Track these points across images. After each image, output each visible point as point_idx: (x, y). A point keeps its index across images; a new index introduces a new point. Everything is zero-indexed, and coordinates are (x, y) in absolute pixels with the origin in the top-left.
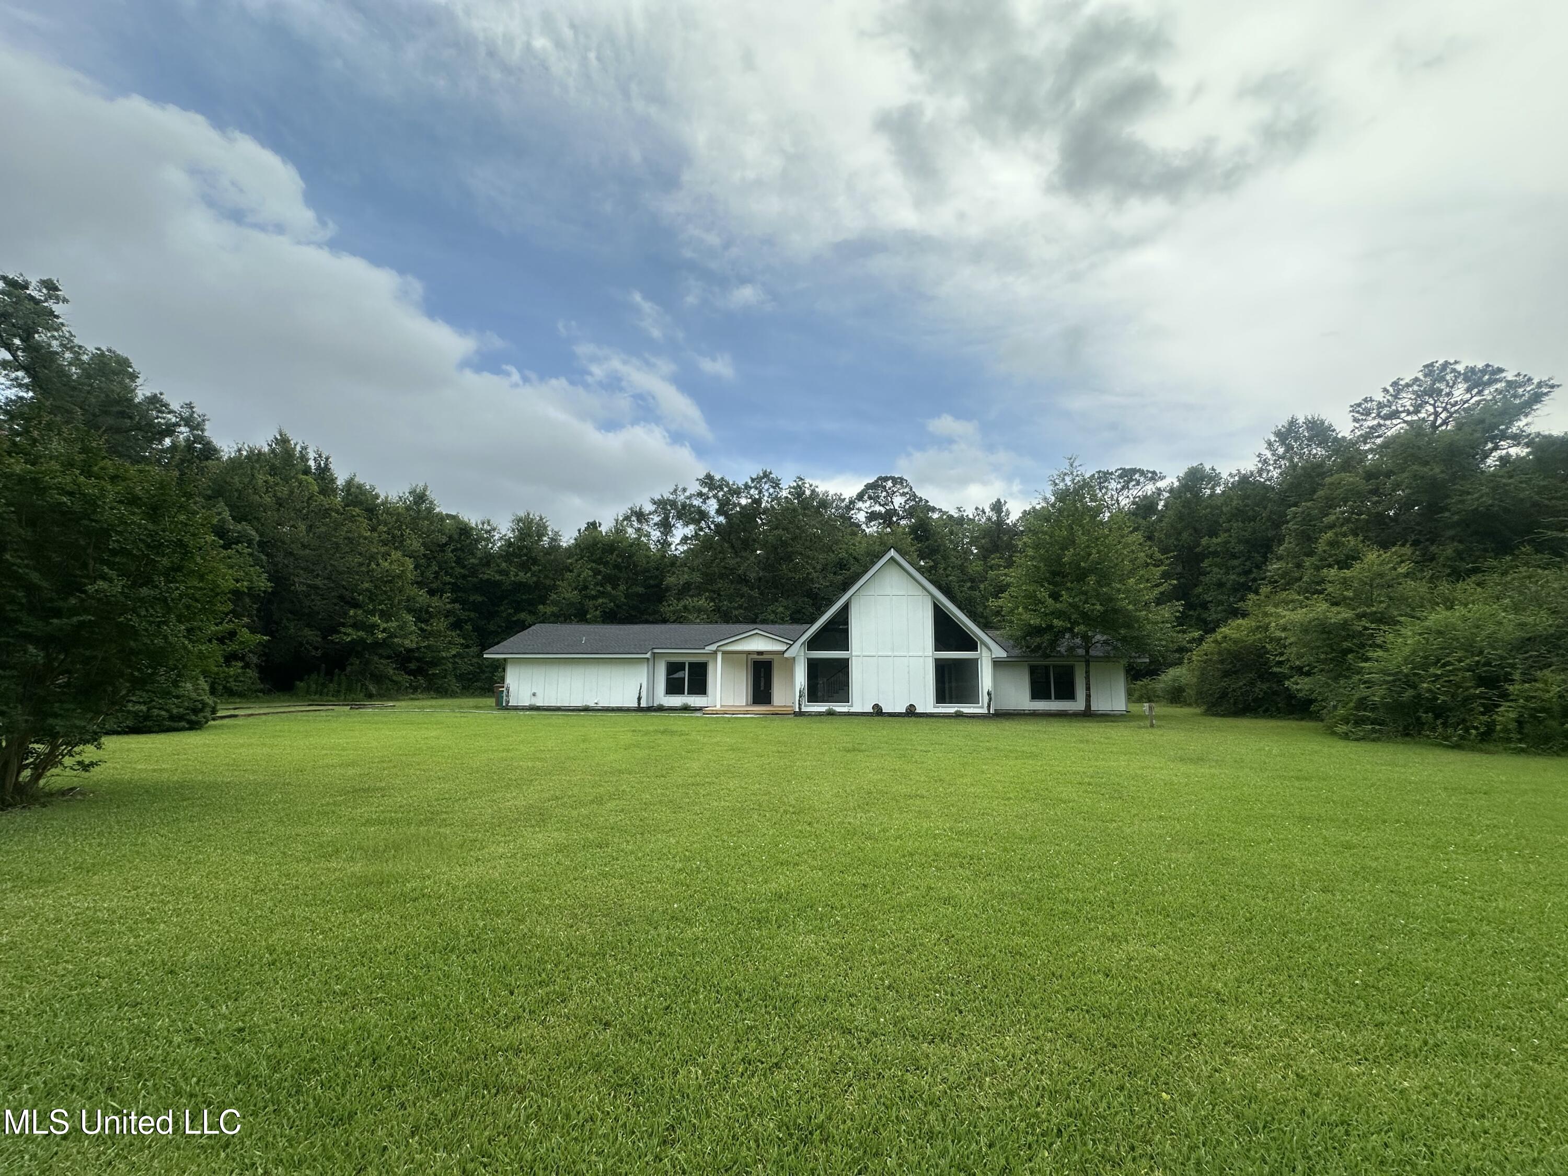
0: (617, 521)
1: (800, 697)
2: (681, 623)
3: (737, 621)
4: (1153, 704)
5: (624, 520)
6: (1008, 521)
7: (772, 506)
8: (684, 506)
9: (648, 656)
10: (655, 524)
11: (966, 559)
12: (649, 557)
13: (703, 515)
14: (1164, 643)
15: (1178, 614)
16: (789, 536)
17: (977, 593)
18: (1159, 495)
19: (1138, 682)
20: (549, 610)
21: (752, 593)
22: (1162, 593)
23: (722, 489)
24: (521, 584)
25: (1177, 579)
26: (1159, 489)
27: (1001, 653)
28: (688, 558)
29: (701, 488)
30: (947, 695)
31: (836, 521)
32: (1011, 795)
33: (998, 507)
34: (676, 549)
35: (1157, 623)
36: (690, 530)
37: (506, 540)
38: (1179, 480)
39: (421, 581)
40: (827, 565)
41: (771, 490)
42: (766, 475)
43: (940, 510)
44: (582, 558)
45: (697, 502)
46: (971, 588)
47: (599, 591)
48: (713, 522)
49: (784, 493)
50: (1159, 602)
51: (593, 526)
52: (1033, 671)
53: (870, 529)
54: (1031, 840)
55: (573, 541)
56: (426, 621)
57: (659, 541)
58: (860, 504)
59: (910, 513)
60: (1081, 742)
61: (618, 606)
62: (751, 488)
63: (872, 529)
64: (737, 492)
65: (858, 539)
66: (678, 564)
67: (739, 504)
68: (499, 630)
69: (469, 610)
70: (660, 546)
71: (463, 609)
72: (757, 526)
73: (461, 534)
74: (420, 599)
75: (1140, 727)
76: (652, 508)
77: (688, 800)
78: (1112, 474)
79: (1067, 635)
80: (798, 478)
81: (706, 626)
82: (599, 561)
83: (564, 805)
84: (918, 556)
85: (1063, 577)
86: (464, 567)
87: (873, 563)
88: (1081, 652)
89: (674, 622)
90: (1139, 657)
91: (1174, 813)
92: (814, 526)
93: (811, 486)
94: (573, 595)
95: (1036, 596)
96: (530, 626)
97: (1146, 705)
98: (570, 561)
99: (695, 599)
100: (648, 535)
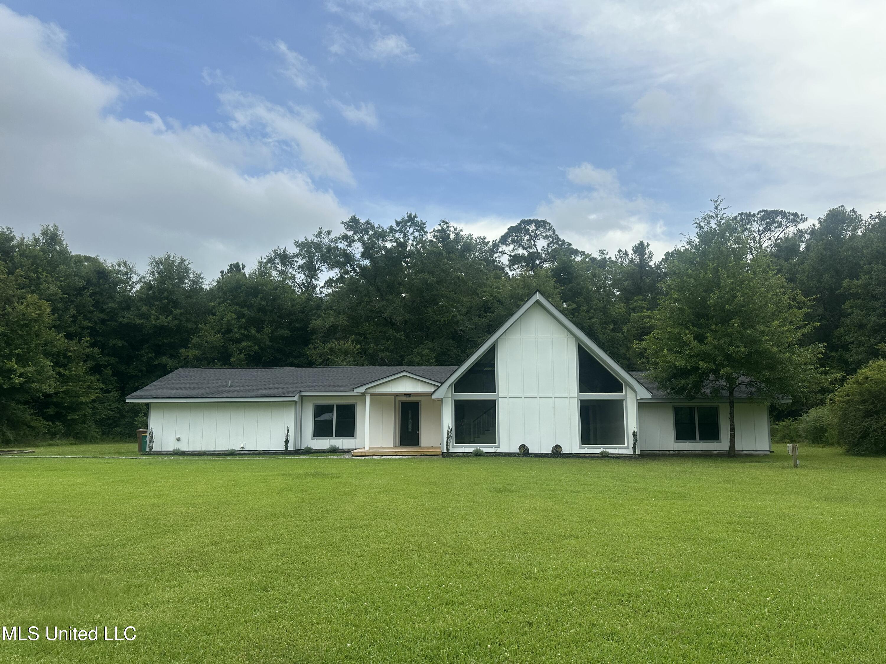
0: (261, 263)
1: (448, 438)
2: (327, 365)
3: (383, 364)
4: (797, 445)
5: (268, 262)
6: (651, 264)
7: (417, 250)
8: (329, 249)
9: (296, 398)
10: (300, 267)
11: (609, 302)
12: (294, 300)
13: (348, 258)
14: (807, 384)
15: (820, 356)
16: (435, 279)
17: (620, 335)
18: (801, 236)
19: (781, 423)
20: (191, 353)
21: (398, 336)
22: (804, 335)
23: (367, 233)
24: (162, 327)
25: (819, 321)
26: (800, 231)
27: (645, 395)
28: (334, 302)
29: (346, 231)
30: (592, 436)
31: (481, 264)
32: (664, 535)
33: (640, 249)
34: (321, 292)
35: (800, 364)
36: (335, 273)
37: (145, 283)
38: (820, 222)
39: (59, 325)
40: (471, 308)
41: (416, 234)
42: (411, 218)
43: (583, 253)
44: (224, 302)
45: (342, 245)
46: (614, 330)
47: (243, 334)
48: (358, 265)
49: (429, 237)
50: (801, 343)
51: (236, 268)
52: (677, 412)
53: (514, 272)
54: (687, 577)
55: (215, 284)
56: (64, 366)
57: (303, 284)
58: (503, 248)
59: (553, 256)
60: (728, 482)
61: (262, 349)
62: (396, 231)
63: (514, 273)
64: (382, 235)
65: (502, 282)
66: (324, 306)
67: (385, 248)
68: (140, 374)
69: (108, 355)
70: (304, 289)
71: (102, 353)
72: (402, 269)
73: (99, 278)
74: (57, 343)
75: (784, 468)
76: (297, 250)
77: (347, 543)
78: (754, 215)
79: (712, 377)
80: (443, 221)
81: (354, 369)
82: (243, 304)
83: (223, 550)
84: (561, 298)
85: (708, 320)
86: (103, 311)
87: (519, 307)
88: (725, 393)
89: (320, 365)
90: (782, 398)
91: (822, 551)
92: (459, 269)
93: (455, 229)
94: (216, 339)
95: (681, 338)
96: (171, 371)
97: (790, 445)
98: (212, 304)
99: (342, 342)
100: (293, 278)
